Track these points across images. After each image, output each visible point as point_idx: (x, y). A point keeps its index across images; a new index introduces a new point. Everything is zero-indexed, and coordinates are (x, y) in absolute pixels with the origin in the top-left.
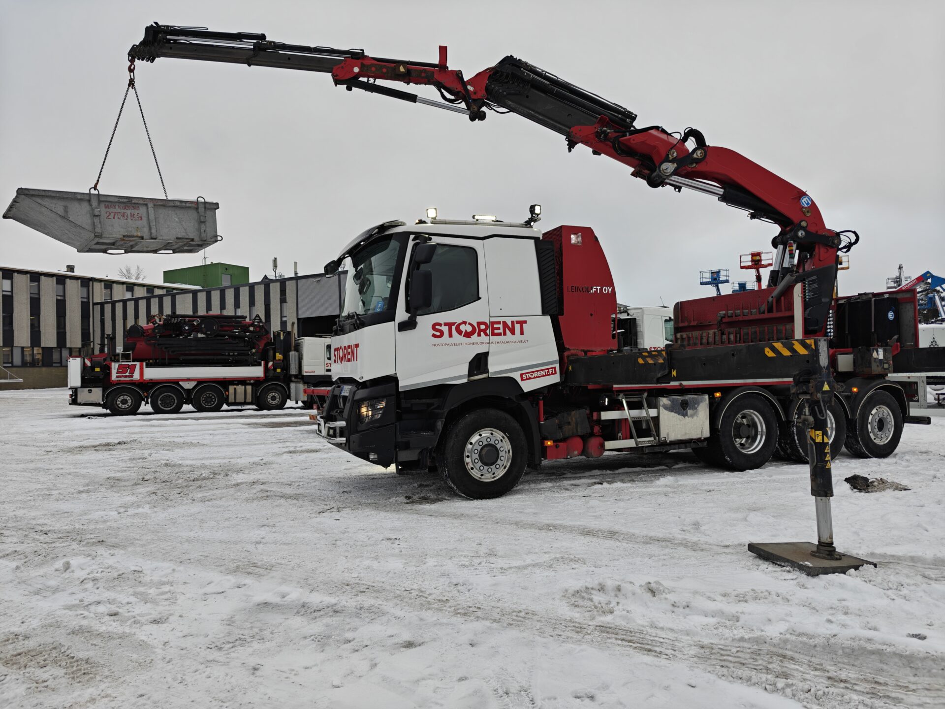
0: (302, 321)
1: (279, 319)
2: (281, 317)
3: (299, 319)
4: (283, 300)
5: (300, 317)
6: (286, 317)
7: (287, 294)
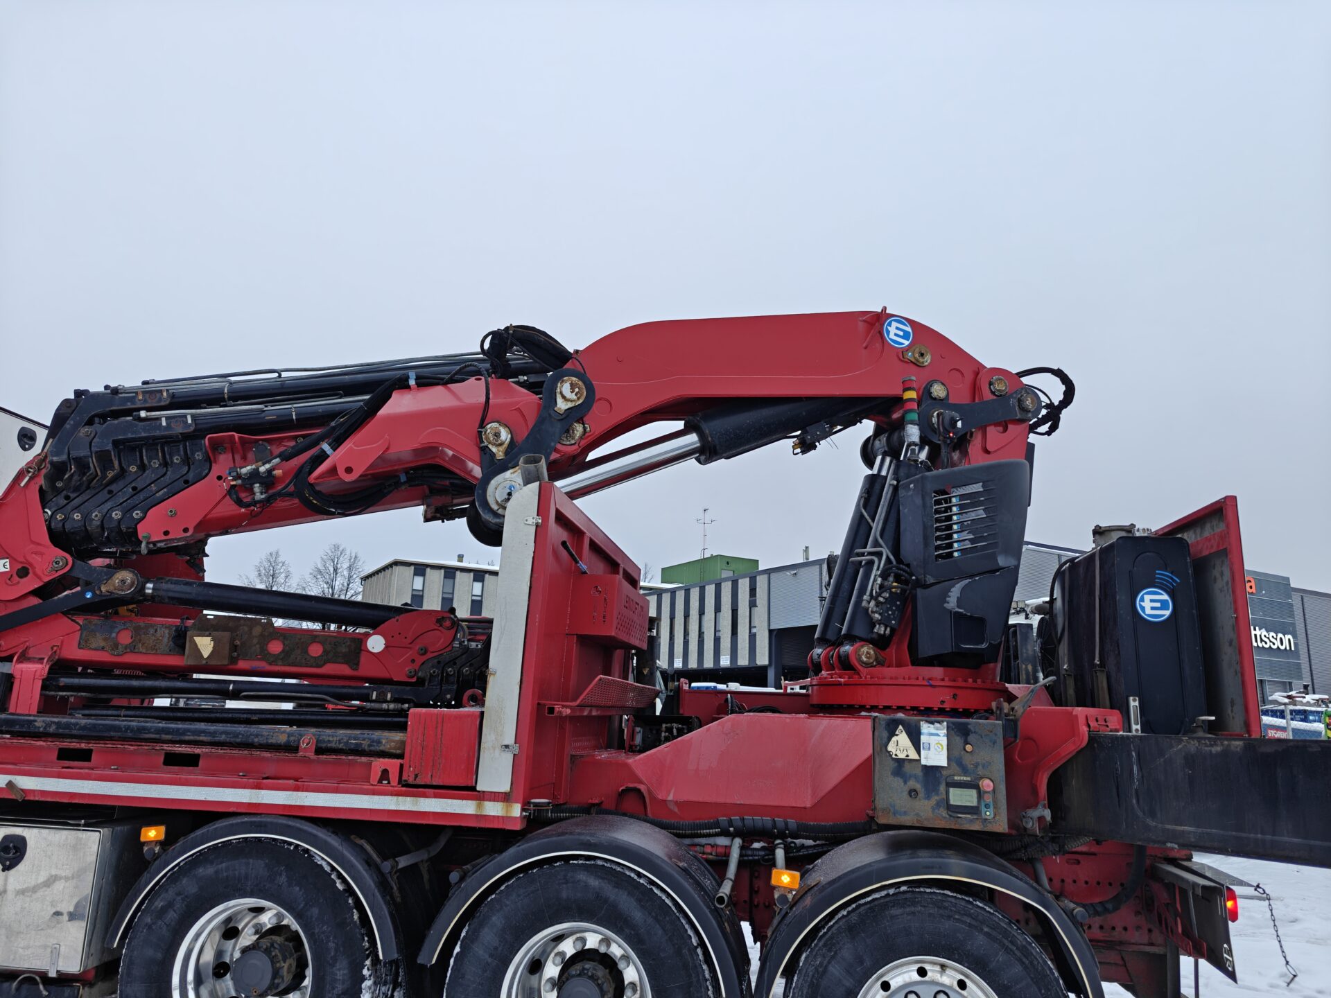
0: (775, 633)
1: (748, 631)
2: (750, 628)
3: (771, 631)
4: (753, 604)
5: (772, 628)
6: (755, 627)
7: (757, 595)
